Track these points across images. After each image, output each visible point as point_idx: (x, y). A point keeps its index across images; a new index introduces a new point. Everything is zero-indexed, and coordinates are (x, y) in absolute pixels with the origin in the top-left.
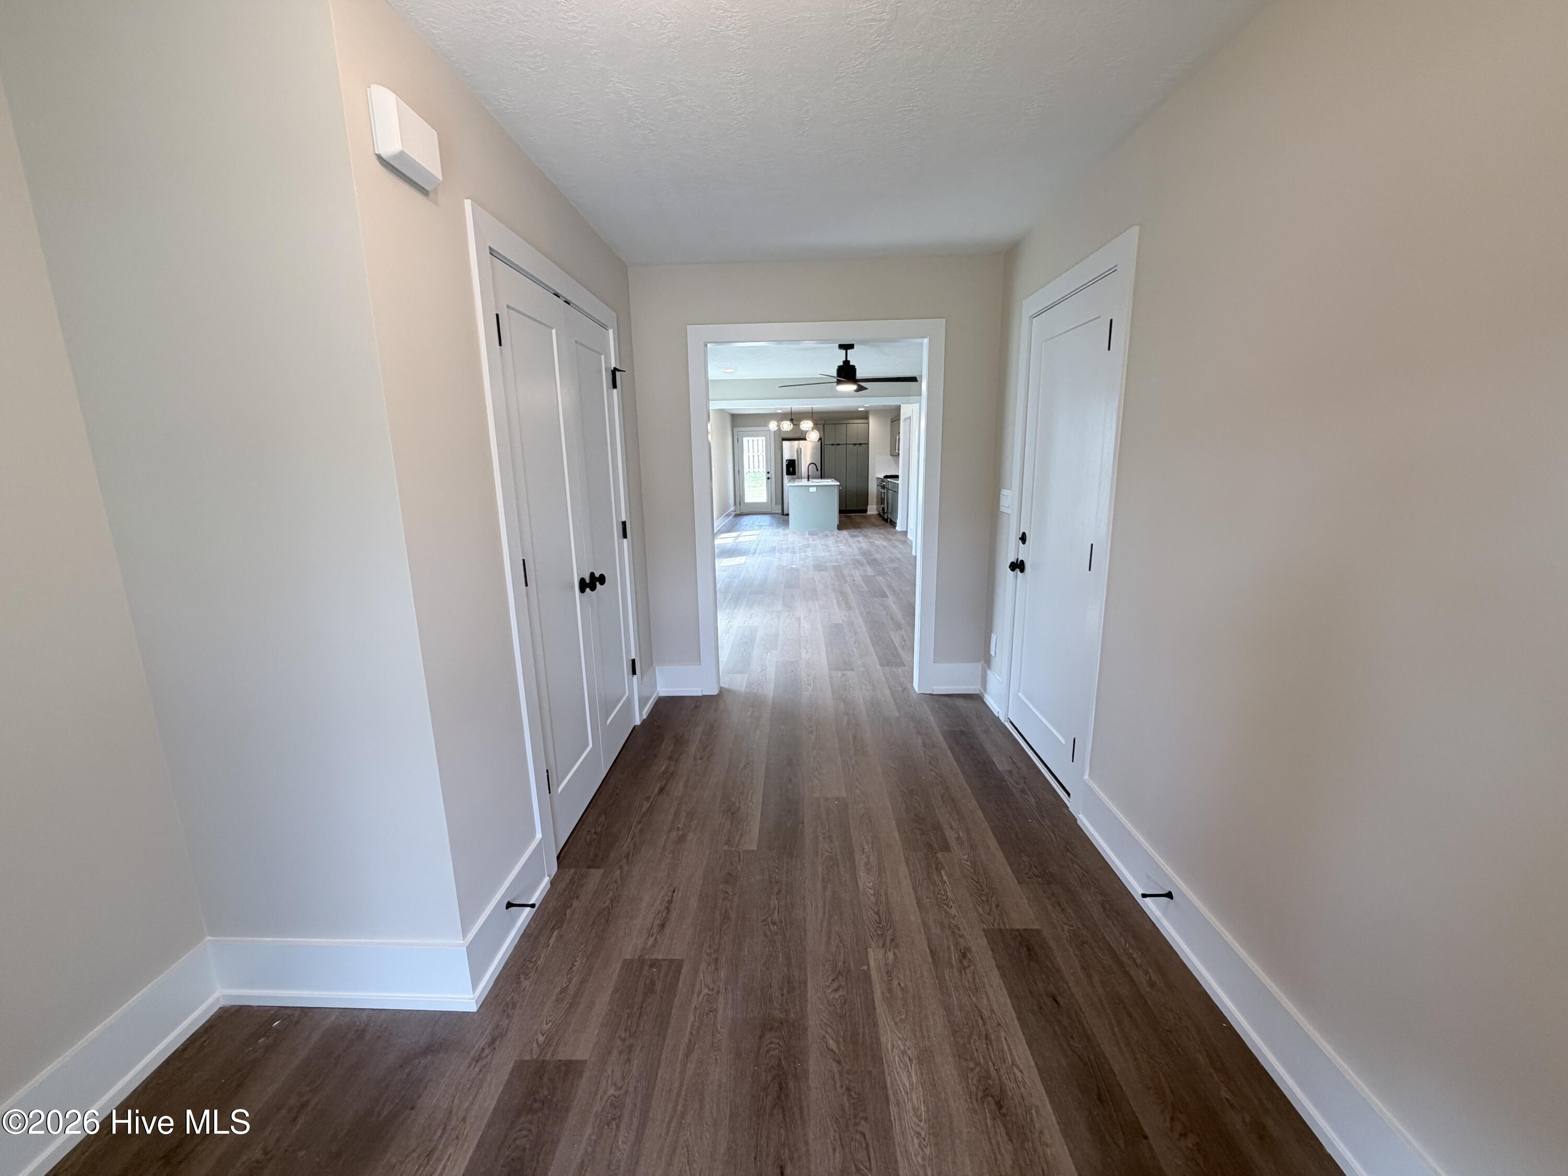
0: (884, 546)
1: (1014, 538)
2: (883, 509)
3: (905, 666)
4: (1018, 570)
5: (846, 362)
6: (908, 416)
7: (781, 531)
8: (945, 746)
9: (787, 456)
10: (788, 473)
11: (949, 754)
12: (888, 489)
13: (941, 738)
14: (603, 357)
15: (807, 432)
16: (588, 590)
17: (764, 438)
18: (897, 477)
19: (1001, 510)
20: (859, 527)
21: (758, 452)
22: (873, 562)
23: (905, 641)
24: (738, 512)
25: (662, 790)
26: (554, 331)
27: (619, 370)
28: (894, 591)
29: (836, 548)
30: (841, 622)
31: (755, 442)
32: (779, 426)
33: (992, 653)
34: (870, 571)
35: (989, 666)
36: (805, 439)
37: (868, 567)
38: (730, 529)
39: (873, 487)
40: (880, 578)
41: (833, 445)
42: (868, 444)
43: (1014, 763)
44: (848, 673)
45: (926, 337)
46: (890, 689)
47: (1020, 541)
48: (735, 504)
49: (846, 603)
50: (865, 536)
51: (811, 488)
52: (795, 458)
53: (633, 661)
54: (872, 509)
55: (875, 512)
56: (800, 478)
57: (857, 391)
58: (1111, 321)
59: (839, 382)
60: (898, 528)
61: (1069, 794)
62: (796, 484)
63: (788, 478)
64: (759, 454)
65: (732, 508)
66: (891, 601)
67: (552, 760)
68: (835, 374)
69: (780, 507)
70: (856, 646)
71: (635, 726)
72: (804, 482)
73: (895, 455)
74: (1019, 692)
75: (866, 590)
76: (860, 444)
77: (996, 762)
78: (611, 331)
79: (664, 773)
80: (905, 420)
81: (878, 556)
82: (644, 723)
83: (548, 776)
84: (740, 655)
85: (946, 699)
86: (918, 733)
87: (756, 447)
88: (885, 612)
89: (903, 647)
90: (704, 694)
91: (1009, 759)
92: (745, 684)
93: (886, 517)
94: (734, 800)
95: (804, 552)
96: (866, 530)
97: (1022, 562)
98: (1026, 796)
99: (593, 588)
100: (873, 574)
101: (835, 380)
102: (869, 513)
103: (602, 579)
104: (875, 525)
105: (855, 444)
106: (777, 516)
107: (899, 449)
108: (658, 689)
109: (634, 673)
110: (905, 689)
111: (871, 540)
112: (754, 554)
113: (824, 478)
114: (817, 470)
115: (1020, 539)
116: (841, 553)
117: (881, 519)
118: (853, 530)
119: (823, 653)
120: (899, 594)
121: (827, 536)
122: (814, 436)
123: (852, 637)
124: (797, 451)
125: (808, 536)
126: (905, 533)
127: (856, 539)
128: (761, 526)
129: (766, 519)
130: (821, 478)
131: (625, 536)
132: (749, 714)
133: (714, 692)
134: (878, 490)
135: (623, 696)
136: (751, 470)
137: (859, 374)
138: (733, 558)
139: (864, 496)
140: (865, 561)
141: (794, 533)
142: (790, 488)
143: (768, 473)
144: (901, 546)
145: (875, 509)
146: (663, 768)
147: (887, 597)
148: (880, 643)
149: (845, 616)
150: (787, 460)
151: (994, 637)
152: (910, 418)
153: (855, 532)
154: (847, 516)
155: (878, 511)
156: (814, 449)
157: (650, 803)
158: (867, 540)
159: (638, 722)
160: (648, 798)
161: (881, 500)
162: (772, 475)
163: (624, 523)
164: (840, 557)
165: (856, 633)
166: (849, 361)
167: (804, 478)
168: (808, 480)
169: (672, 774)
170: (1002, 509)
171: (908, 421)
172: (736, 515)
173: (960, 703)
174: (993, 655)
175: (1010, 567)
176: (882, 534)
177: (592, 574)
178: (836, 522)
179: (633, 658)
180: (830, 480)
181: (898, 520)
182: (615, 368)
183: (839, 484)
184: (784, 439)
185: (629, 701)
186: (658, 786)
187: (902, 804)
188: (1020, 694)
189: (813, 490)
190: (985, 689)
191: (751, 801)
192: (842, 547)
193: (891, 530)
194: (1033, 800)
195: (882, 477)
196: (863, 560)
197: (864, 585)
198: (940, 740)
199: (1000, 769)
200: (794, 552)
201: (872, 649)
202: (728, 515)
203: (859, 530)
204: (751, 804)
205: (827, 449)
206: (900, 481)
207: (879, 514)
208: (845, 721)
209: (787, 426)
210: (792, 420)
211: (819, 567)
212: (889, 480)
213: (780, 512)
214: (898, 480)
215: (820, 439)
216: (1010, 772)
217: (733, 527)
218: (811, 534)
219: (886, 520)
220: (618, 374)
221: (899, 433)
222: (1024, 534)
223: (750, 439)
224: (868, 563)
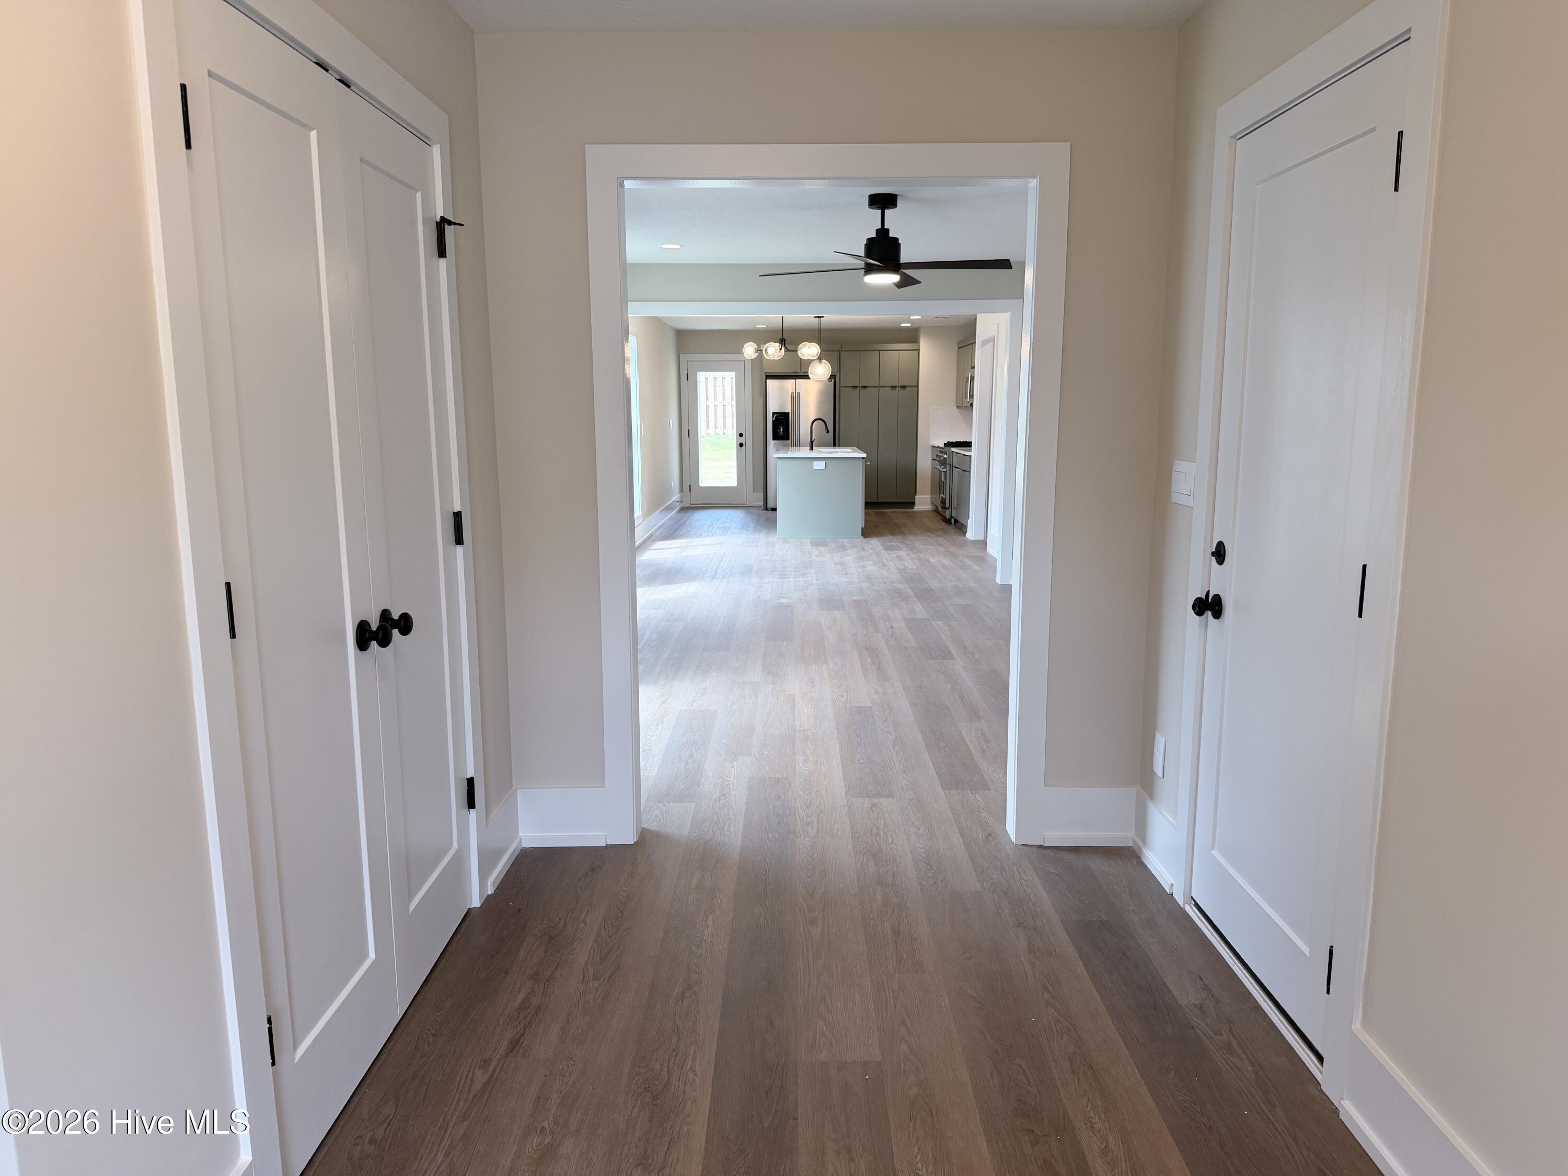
0: (943, 566)
1: (1201, 550)
2: (943, 502)
3: (990, 789)
4: (1209, 614)
5: (883, 232)
6: (990, 335)
7: (762, 538)
8: (1071, 951)
9: (773, 407)
10: (775, 437)
11: (1081, 969)
12: (952, 466)
13: (1063, 936)
14: (419, 195)
15: (809, 362)
16: (374, 644)
17: (733, 374)
18: (968, 445)
19: (1174, 500)
20: (902, 533)
21: (724, 400)
22: (926, 595)
23: (987, 741)
24: (686, 504)
25: (514, 1045)
26: (313, 134)
27: (450, 223)
28: (965, 648)
29: (860, 570)
30: (869, 704)
31: (719, 382)
32: (759, 350)
33: (1158, 770)
34: (920, 611)
35: (1151, 795)
36: (807, 377)
37: (919, 604)
38: (671, 532)
39: (925, 463)
40: (939, 624)
41: (855, 387)
42: (917, 386)
43: (1205, 988)
44: (883, 801)
45: (1034, 177)
46: (962, 835)
47: (1214, 559)
48: (682, 489)
49: (879, 669)
50: (912, 549)
51: (815, 463)
52: (788, 409)
53: (471, 782)
54: (923, 502)
55: (928, 507)
56: (797, 444)
57: (900, 285)
58: (1400, 134)
59: (869, 269)
60: (970, 535)
61: (1320, 1058)
62: (789, 455)
63: (775, 445)
64: (726, 403)
65: (676, 497)
66: (959, 665)
67: (281, 997)
68: (862, 252)
69: (761, 495)
70: (897, 749)
71: (469, 909)
72: (804, 452)
73: (965, 405)
74: (1213, 849)
75: (913, 643)
76: (903, 387)
77: (1172, 988)
78: (436, 151)
79: (520, 1009)
80: (985, 342)
81: (934, 584)
82: (488, 902)
83: (270, 1029)
84: (682, 765)
85: (1069, 856)
86: (1019, 925)
87: (719, 390)
88: (949, 686)
89: (984, 751)
90: (611, 842)
91: (1198, 981)
92: (689, 822)
93: (948, 516)
94: (658, 1066)
95: (804, 575)
96: (911, 537)
97: (1217, 598)
98: (1235, 1060)
99: (384, 642)
100: (927, 616)
101: (861, 264)
102: (917, 508)
103: (405, 624)
104: (927, 530)
105: (894, 387)
106: (755, 511)
107: (972, 396)
108: (521, 834)
109: (471, 804)
110: (990, 835)
111: (922, 556)
112: (713, 578)
113: (839, 446)
114: (828, 431)
115: (1213, 554)
116: (869, 578)
117: (939, 518)
118: (890, 537)
119: (836, 763)
120: (973, 654)
121: (843, 547)
122: (821, 371)
123: (889, 732)
124: (792, 396)
125: (809, 547)
126: (984, 543)
127: (894, 554)
128: (727, 529)
129: (735, 517)
130: (834, 445)
131: (459, 540)
132: (695, 882)
133: (629, 838)
134: (934, 468)
135: (446, 851)
136: (711, 431)
137: (906, 256)
138: (676, 586)
139: (909, 477)
140: (912, 593)
141: (785, 541)
142: (779, 462)
143: (741, 435)
144: (976, 567)
145: (929, 501)
146: (521, 996)
147: (953, 658)
148: (942, 745)
149: (876, 692)
150: (774, 413)
151: (1160, 741)
152: (993, 339)
153: (895, 541)
154: (877, 513)
155: (933, 504)
156: (823, 393)
157: (487, 1075)
158: (914, 556)
159: (476, 901)
160: (485, 1064)
161: (940, 485)
162: (748, 439)
163: (458, 516)
164: (867, 585)
165: (896, 725)
166: (888, 230)
167: (805, 446)
168: (812, 449)
169: (538, 1010)
170: (1177, 498)
171: (991, 344)
172: (684, 509)
173: (1097, 864)
174: (1160, 773)
175: (1194, 607)
176: (942, 545)
177: (385, 614)
178: (859, 523)
179: (469, 776)
180: (849, 450)
181: (969, 521)
182: (442, 218)
183: (865, 455)
184: (769, 377)
185: (460, 859)
186: (509, 1035)
187: (992, 1077)
188: (1215, 852)
189: (820, 465)
190: (1144, 840)
191: (692, 1070)
192: (871, 567)
193: (959, 538)
194: (1250, 1068)
195: (942, 446)
196: (909, 590)
197: (909, 634)
198: (1061, 938)
199: (1182, 1001)
200: (783, 575)
201: (926, 756)
202: (669, 509)
203: (899, 538)
204: (691, 1075)
205: (847, 396)
206: (973, 453)
207: (936, 511)
208: (879, 897)
209: (774, 351)
210: (782, 341)
211: (830, 602)
212: (953, 449)
213: (762, 504)
214: (970, 451)
215: (833, 377)
216: (1201, 1007)
217: (677, 530)
218: (815, 544)
219: (948, 521)
220: (449, 230)
221: (973, 368)
222: (1220, 545)
223: (708, 374)
224: (917, 595)
